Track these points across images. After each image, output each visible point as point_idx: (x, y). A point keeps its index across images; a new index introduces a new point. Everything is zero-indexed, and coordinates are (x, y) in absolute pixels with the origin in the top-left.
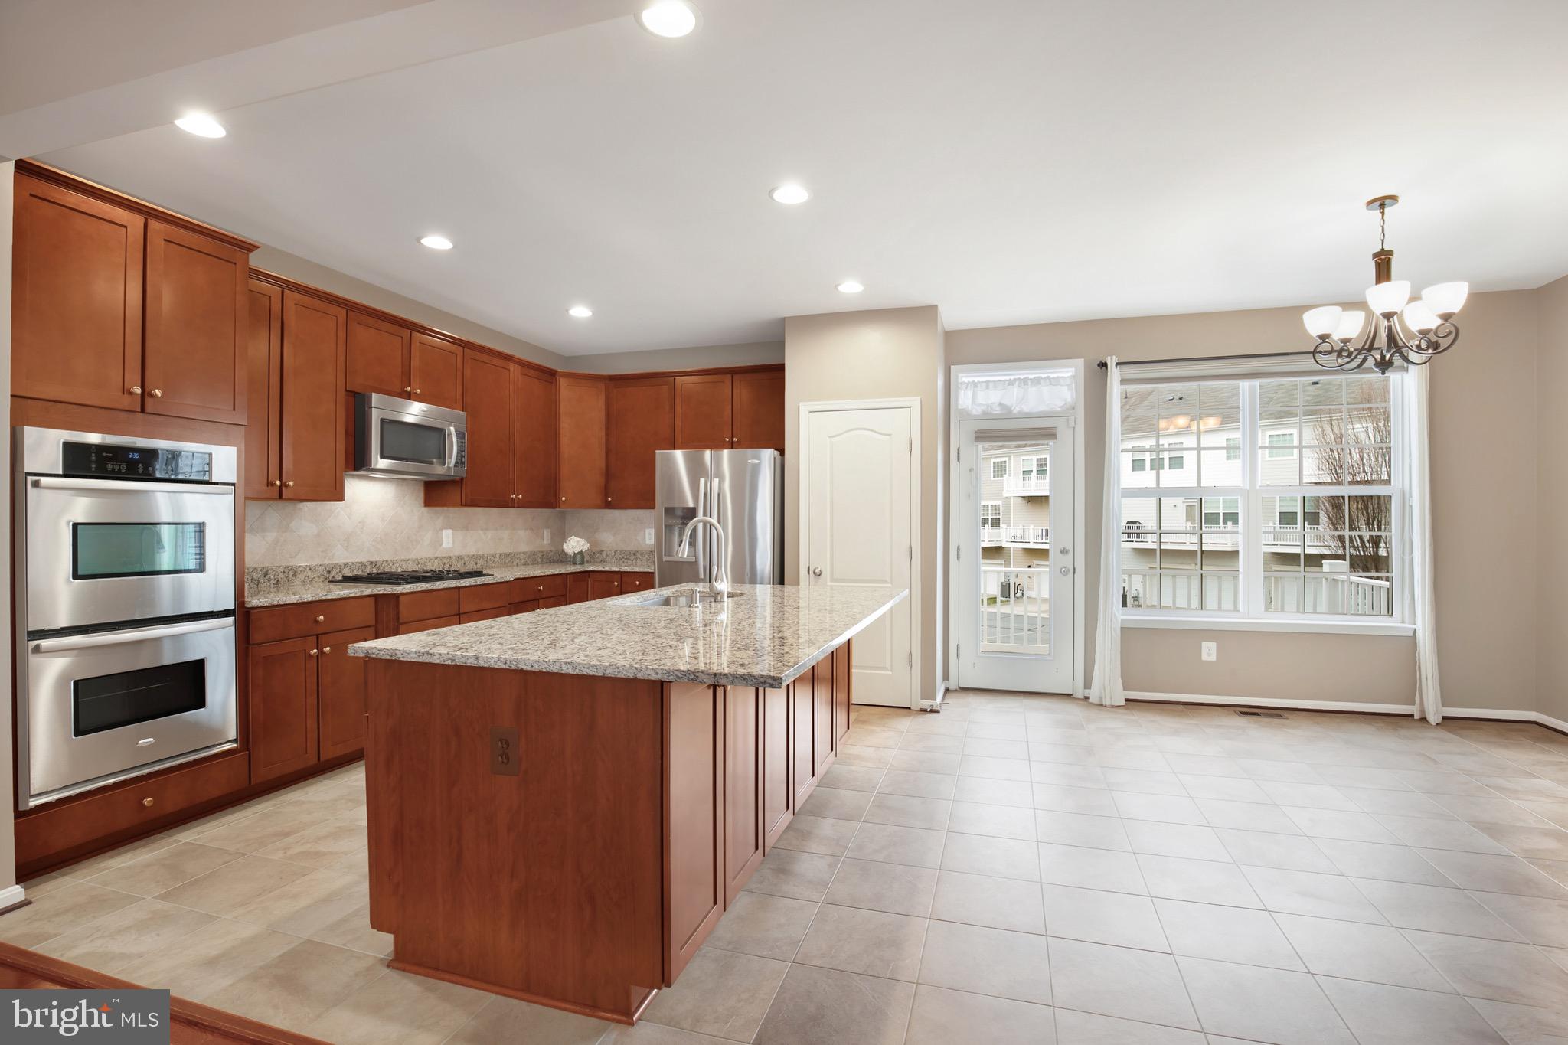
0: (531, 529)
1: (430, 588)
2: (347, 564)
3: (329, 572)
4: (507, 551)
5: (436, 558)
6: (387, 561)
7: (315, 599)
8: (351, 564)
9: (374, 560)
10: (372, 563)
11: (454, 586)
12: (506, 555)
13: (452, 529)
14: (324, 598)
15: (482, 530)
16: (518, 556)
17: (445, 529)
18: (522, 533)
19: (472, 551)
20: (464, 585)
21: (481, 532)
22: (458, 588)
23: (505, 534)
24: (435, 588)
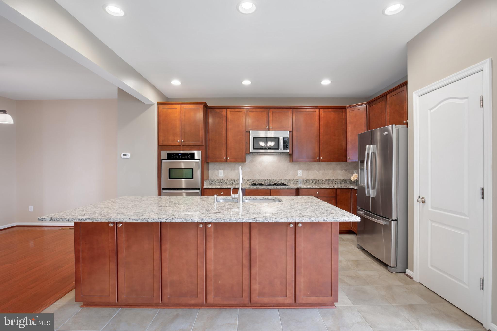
0: (345, 170)
1: (256, 188)
2: (259, 179)
3: (253, 182)
4: (330, 178)
5: (293, 180)
6: (273, 179)
7: (220, 188)
8: (260, 180)
9: (268, 179)
10: (268, 180)
11: (266, 188)
12: (328, 180)
13: (302, 170)
14: (223, 188)
15: (316, 170)
16: (336, 180)
17: (298, 170)
18: (339, 172)
19: (312, 178)
20: (271, 188)
21: (316, 171)
22: (270, 189)
23: (330, 172)
24: (258, 188)
